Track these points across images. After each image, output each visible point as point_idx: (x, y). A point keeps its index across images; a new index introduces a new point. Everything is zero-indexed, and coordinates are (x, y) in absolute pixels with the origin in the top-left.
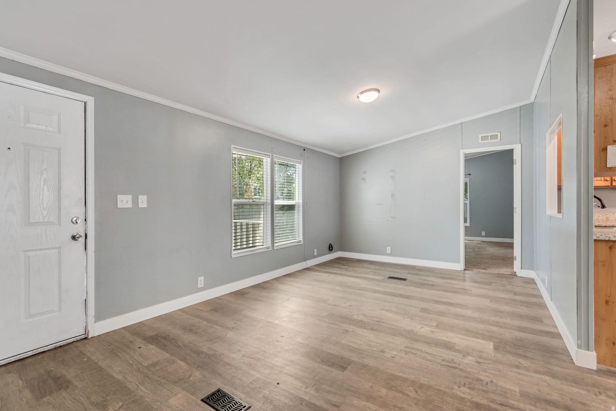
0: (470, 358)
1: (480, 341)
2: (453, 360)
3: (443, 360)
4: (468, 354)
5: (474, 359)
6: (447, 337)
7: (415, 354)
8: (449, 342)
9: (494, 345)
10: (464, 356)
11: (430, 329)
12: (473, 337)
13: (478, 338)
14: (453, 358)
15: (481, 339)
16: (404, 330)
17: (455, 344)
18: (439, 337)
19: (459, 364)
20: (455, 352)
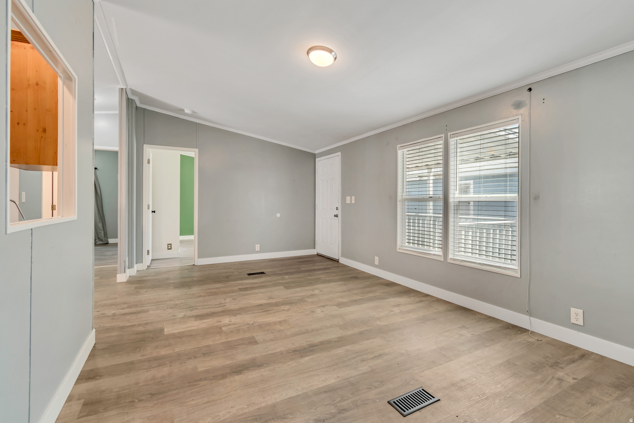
0: (181, 316)
1: (176, 331)
2: (191, 311)
3: (197, 308)
4: (183, 318)
5: (178, 317)
6: (204, 323)
7: (216, 305)
8: (200, 320)
9: (164, 333)
10: (185, 316)
11: (224, 322)
12: (183, 332)
13: (179, 333)
14: (192, 312)
15: (176, 333)
16: (240, 314)
17: (195, 321)
18: (210, 320)
19: (186, 310)
20: (192, 315)
